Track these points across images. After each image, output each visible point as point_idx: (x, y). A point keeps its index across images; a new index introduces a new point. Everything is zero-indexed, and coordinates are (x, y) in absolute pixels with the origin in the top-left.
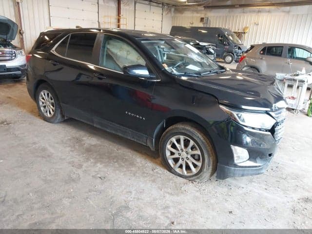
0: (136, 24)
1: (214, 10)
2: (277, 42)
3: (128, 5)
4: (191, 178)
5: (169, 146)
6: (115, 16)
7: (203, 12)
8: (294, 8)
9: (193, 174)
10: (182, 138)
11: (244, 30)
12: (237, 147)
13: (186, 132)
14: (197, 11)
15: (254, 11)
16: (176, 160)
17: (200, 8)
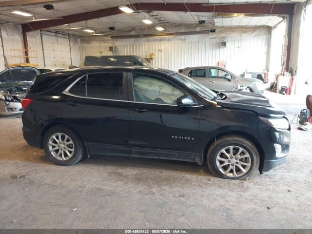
0: (45, 56)
1: (120, 40)
2: (200, 66)
3: (34, 37)
4: (242, 178)
5: (218, 157)
6: (21, 49)
7: (112, 42)
8: (188, 37)
9: (244, 173)
10: (231, 147)
11: (151, 56)
12: (276, 144)
13: (236, 142)
14: (104, 41)
15: (156, 40)
16: (225, 168)
17: (106, 38)
